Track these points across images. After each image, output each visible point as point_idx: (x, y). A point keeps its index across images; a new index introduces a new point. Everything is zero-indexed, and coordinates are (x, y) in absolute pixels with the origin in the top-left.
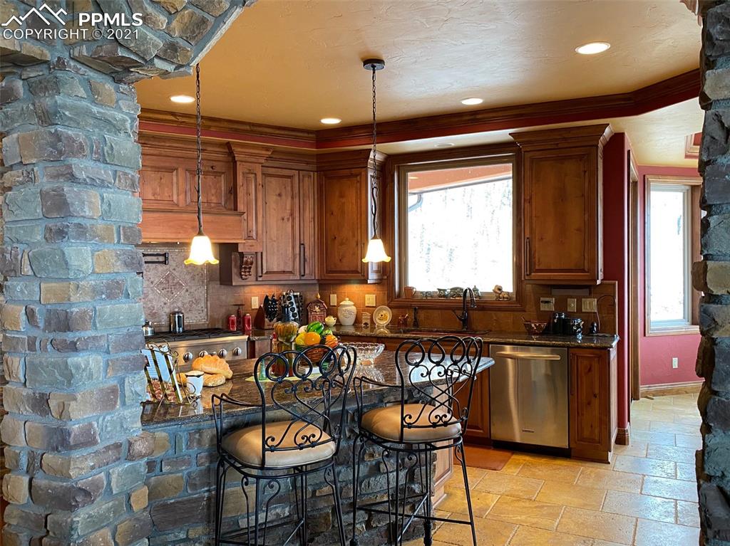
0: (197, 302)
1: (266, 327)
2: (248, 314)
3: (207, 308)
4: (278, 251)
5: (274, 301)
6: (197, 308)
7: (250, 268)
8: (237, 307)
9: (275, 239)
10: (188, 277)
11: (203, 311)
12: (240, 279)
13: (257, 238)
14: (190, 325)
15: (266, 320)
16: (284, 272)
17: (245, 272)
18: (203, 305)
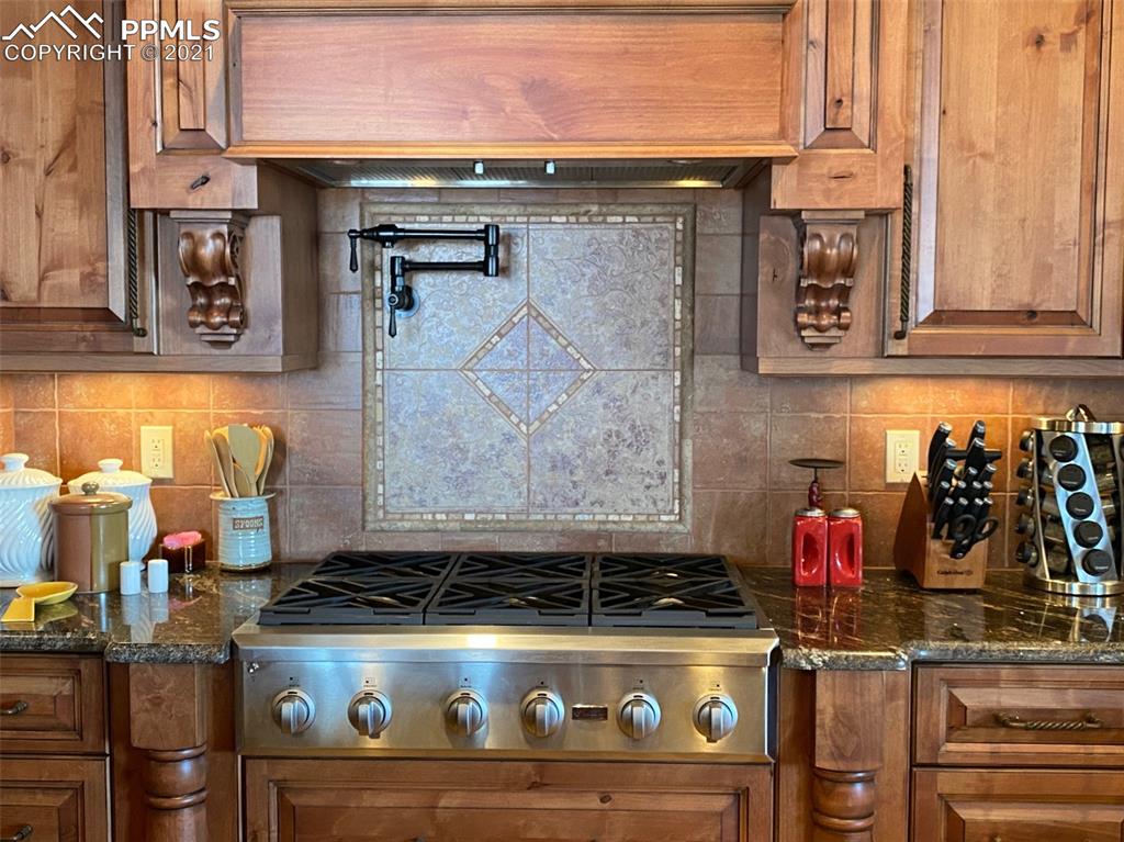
0: (640, 438)
1: (933, 580)
2: (850, 513)
3: (680, 466)
4: (1001, 205)
5: (976, 457)
6: (638, 465)
7: (844, 293)
8: (808, 475)
9: (991, 146)
10: (604, 333)
11: (663, 477)
12: (795, 348)
13: (872, 138)
14: (609, 535)
15: (934, 546)
16: (1031, 316)
17: (817, 312)
18: (665, 455)
